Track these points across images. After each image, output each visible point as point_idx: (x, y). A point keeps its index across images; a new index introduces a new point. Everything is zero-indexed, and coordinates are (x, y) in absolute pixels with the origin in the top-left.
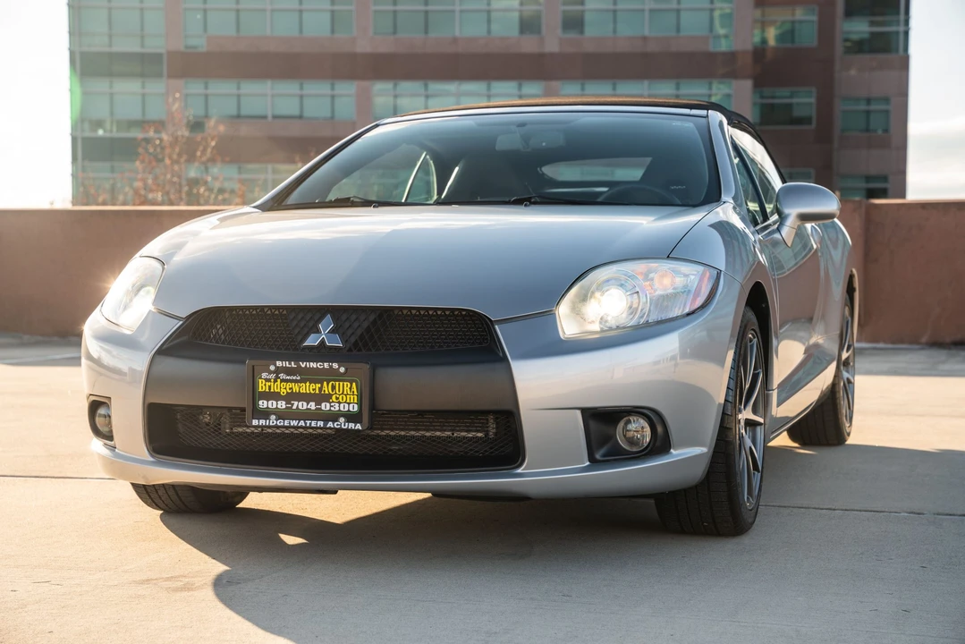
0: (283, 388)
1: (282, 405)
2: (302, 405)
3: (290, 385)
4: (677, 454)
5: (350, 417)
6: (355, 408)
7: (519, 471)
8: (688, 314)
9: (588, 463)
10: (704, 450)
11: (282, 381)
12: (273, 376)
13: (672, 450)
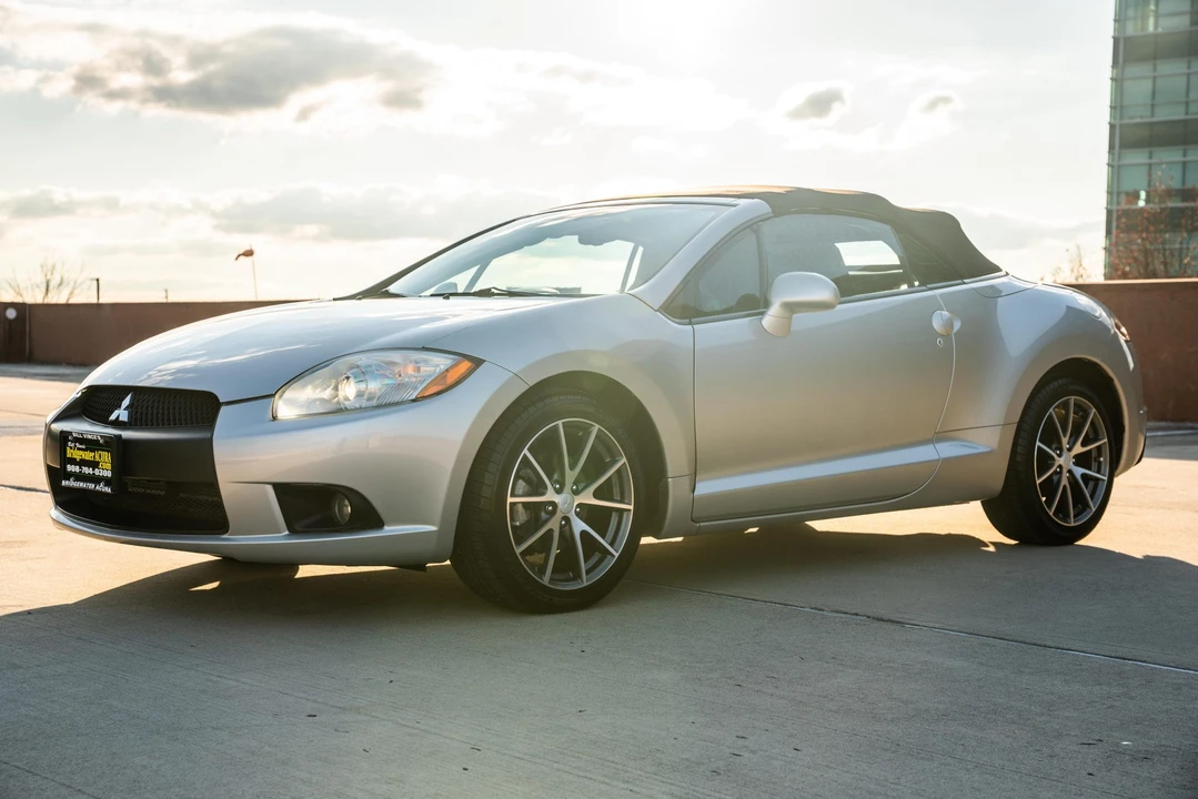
0: (78, 455)
1: (77, 469)
2: (87, 470)
3: (81, 452)
4: (390, 530)
5: (108, 482)
6: (109, 474)
7: (225, 536)
8: (414, 401)
9: (287, 532)
10: (433, 528)
11: (79, 449)
12: (73, 445)
13: (386, 528)
